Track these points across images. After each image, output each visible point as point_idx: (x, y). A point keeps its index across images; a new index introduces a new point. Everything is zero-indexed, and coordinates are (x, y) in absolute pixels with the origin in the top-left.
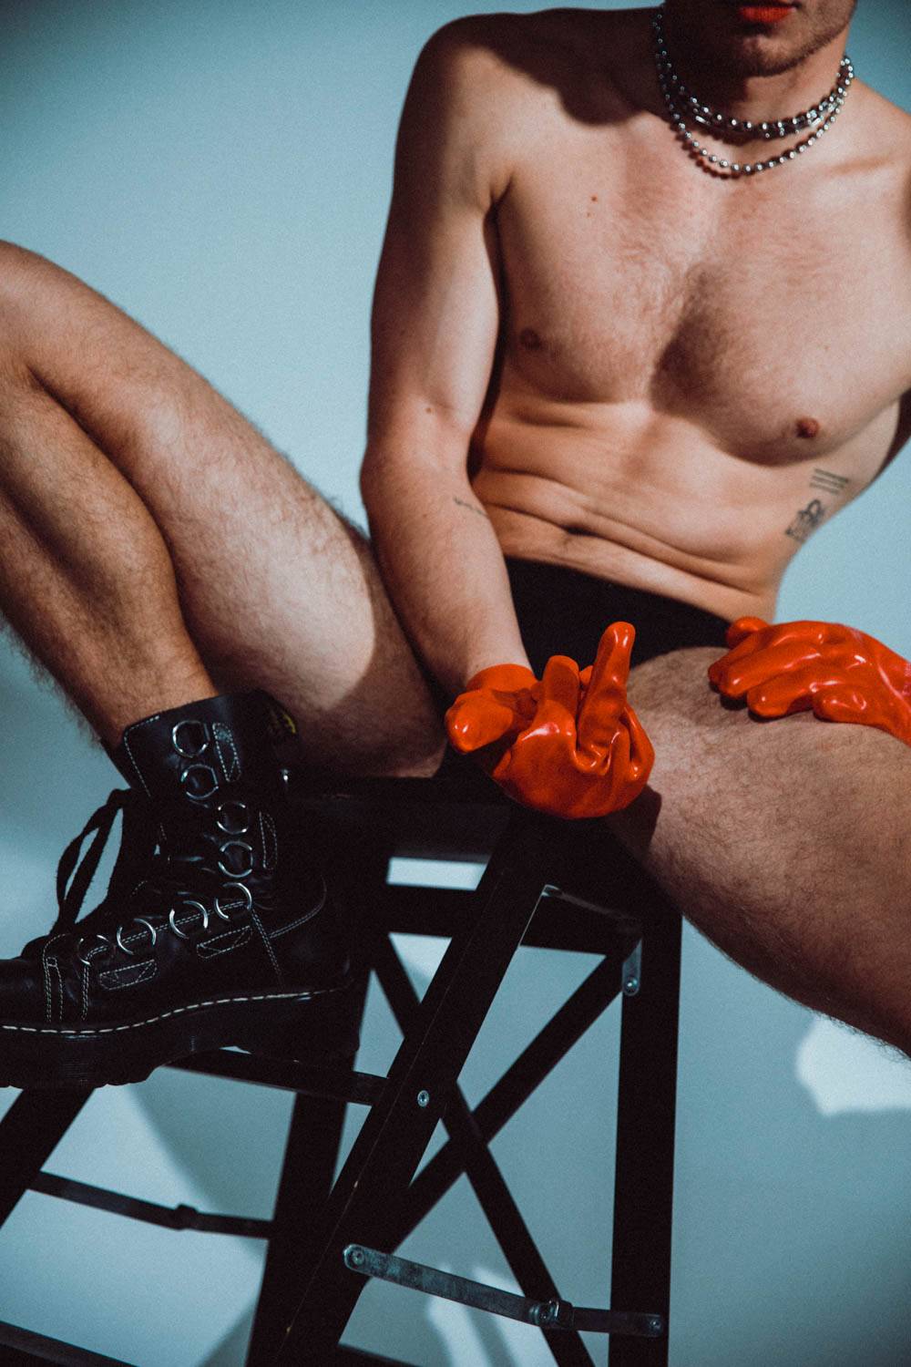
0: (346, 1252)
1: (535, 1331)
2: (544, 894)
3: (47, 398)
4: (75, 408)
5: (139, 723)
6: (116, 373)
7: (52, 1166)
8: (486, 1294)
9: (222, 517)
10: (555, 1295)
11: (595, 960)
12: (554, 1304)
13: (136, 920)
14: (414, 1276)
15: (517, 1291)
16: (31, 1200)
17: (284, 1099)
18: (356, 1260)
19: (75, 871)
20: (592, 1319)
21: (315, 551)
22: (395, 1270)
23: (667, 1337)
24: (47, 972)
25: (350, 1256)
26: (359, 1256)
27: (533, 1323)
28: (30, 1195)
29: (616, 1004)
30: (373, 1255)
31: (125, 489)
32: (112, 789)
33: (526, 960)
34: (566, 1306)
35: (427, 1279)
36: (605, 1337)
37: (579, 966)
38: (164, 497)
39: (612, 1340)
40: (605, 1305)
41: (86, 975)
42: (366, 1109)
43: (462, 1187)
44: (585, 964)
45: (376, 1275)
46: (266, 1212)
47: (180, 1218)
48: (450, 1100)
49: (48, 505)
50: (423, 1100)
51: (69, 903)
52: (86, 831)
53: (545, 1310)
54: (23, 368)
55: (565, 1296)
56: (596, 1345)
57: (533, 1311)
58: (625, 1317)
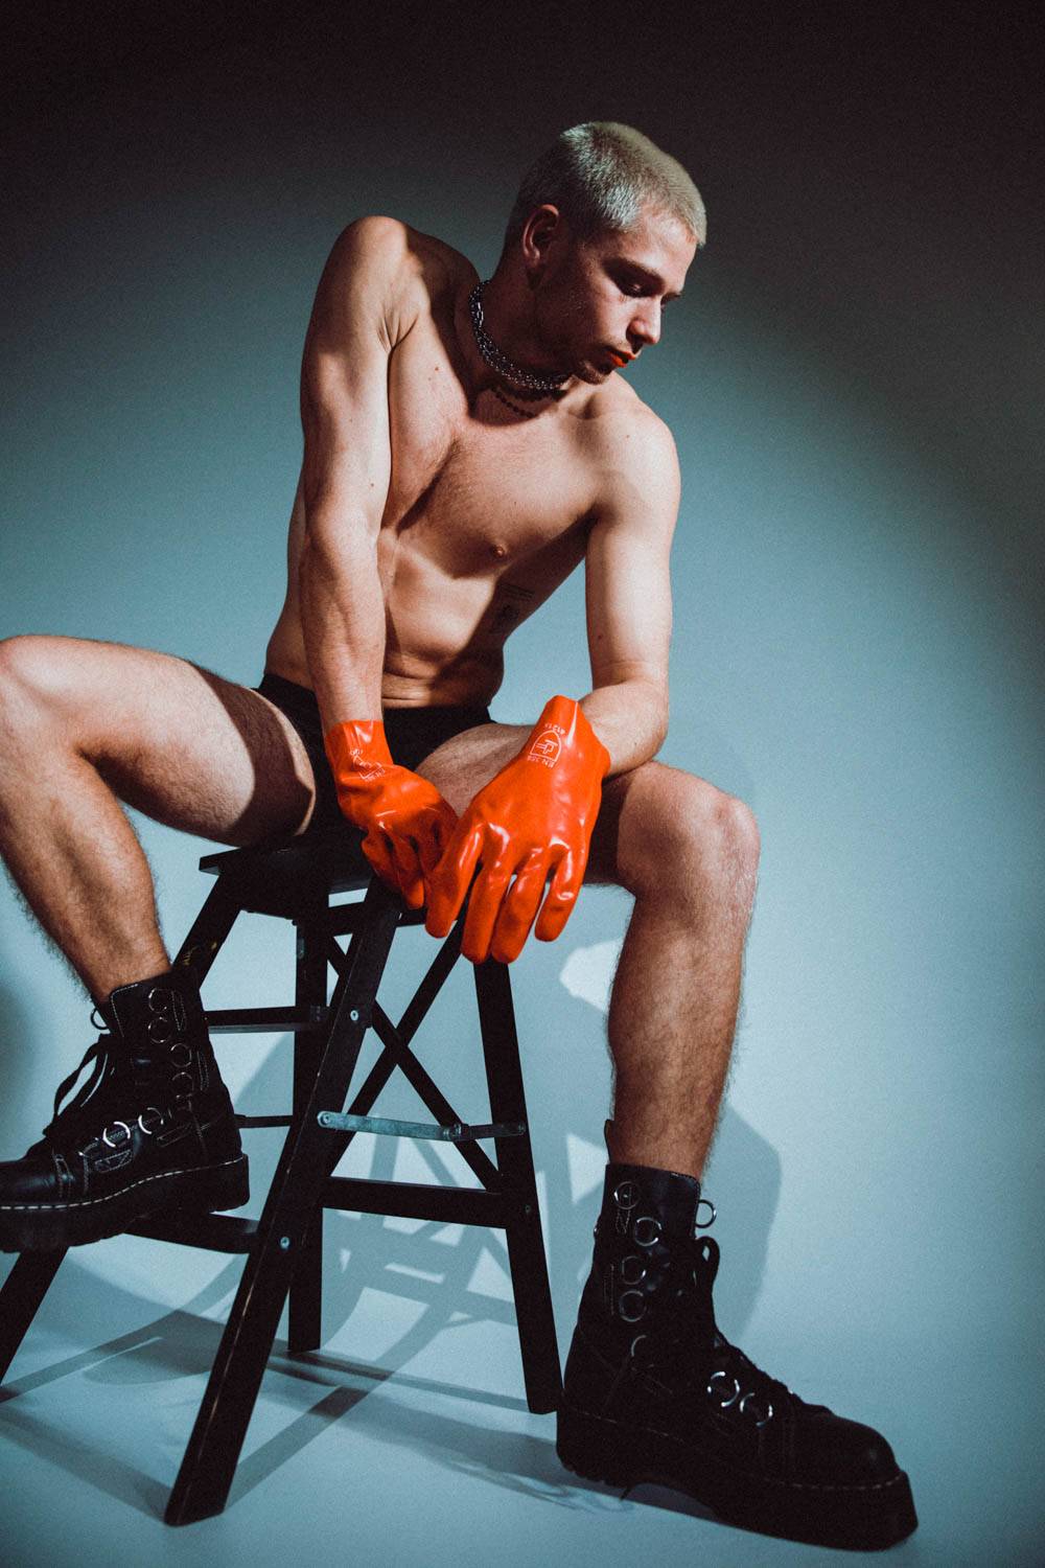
0: (319, 1117)
1: (451, 1145)
8: (415, 1128)
10: (459, 1121)
12: (458, 1126)
15: (435, 1123)
18: (325, 1120)
20: (482, 1131)
23: (528, 1134)
24: (58, 1166)
25: (322, 1119)
27: (447, 1140)
30: (336, 1115)
33: (404, 934)
34: (465, 1127)
35: (375, 1125)
36: (492, 1140)
39: (496, 1142)
40: (489, 1121)
43: (398, 1076)
48: (378, 1020)
50: (354, 1016)
52: (83, 1064)
53: (453, 1131)
55: (464, 1121)
56: (487, 1146)
57: (446, 1132)
58: (501, 1126)
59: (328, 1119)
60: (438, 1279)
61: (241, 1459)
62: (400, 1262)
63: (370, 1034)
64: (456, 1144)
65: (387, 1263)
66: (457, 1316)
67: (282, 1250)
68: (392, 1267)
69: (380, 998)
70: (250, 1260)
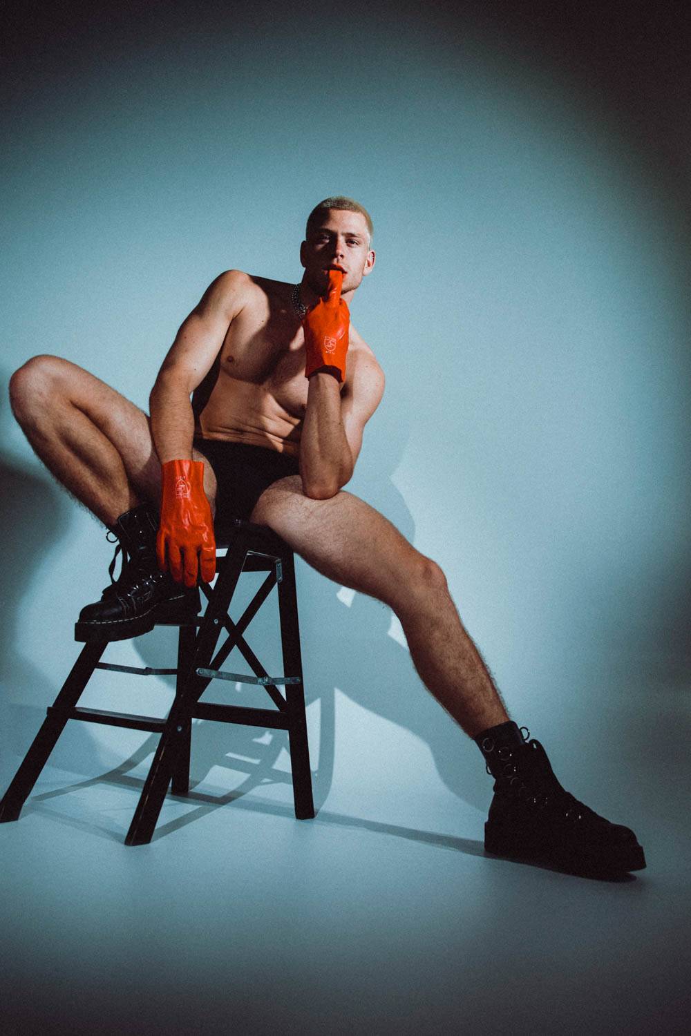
0: (197, 670)
1: (262, 688)
2: (248, 554)
3: (78, 410)
4: (86, 412)
7: (102, 660)
8: (244, 678)
10: (267, 675)
11: (268, 573)
12: (267, 678)
15: (254, 675)
16: (97, 672)
17: (177, 629)
18: (208, 674)
20: (279, 681)
22: (221, 676)
23: (302, 683)
25: (205, 674)
26: (210, 673)
27: (260, 685)
28: (96, 670)
29: (276, 587)
31: (104, 437)
33: (244, 577)
34: (272, 678)
35: (224, 676)
36: (283, 686)
37: (264, 575)
39: (286, 686)
43: (236, 650)
45: (215, 677)
46: (175, 667)
47: (147, 672)
48: (227, 622)
49: (85, 448)
53: (264, 680)
54: (68, 401)
55: (270, 675)
56: (282, 690)
57: (260, 680)
58: (289, 679)
59: (202, 672)
60: (256, 762)
61: (156, 828)
63: (224, 630)
64: (265, 688)
65: (226, 753)
66: (266, 780)
67: (178, 732)
69: (229, 612)
70: (163, 736)
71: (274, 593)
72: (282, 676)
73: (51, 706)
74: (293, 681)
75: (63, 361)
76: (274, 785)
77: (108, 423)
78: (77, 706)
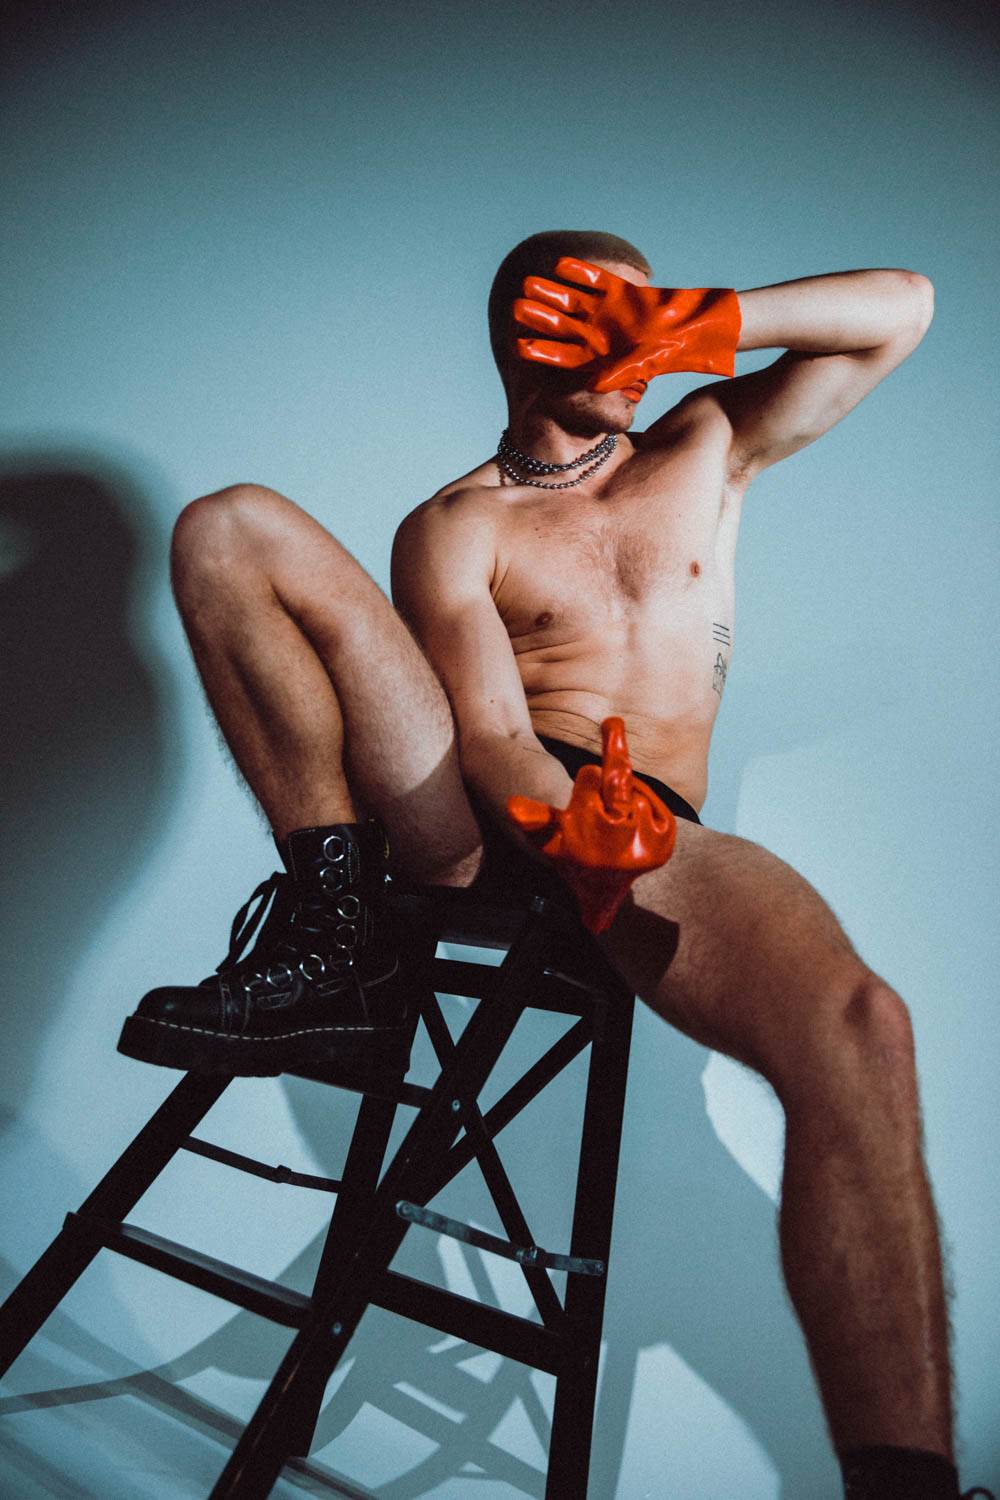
0: (398, 1205)
2: (546, 973)
5: (297, 831)
6: (332, 596)
7: (199, 1133)
9: (385, 698)
10: (533, 1243)
11: (575, 1019)
12: (533, 1250)
13: (279, 965)
14: (441, 1225)
15: (505, 1238)
16: (182, 1155)
17: (356, 1098)
18: (405, 1211)
19: (244, 927)
20: (556, 1261)
21: (440, 724)
22: (429, 1220)
23: (605, 1278)
24: (223, 995)
25: (401, 1209)
26: (407, 1209)
28: (181, 1151)
29: (587, 1050)
30: (415, 1208)
32: (274, 871)
33: (530, 1017)
34: (541, 1252)
36: (563, 1274)
37: (566, 1022)
38: (349, 681)
39: (568, 1276)
41: (248, 998)
42: (416, 1111)
44: (569, 1021)
45: (417, 1221)
46: (338, 1176)
47: (280, 1175)
48: (471, 1106)
50: (456, 1106)
51: (236, 946)
52: (253, 898)
53: (527, 1253)
54: (269, 587)
55: (540, 1245)
56: (558, 1278)
57: (515, 1250)
58: (580, 1261)
60: (457, 1417)
62: (417, 1385)
64: (523, 1266)
65: (397, 1382)
66: (471, 1467)
68: (403, 1387)
70: (298, 1338)
71: (581, 1064)
72: (566, 1251)
73: (75, 1210)
74: (588, 1267)
75: (287, 504)
76: (488, 1483)
77: (337, 644)
78: (127, 1220)
